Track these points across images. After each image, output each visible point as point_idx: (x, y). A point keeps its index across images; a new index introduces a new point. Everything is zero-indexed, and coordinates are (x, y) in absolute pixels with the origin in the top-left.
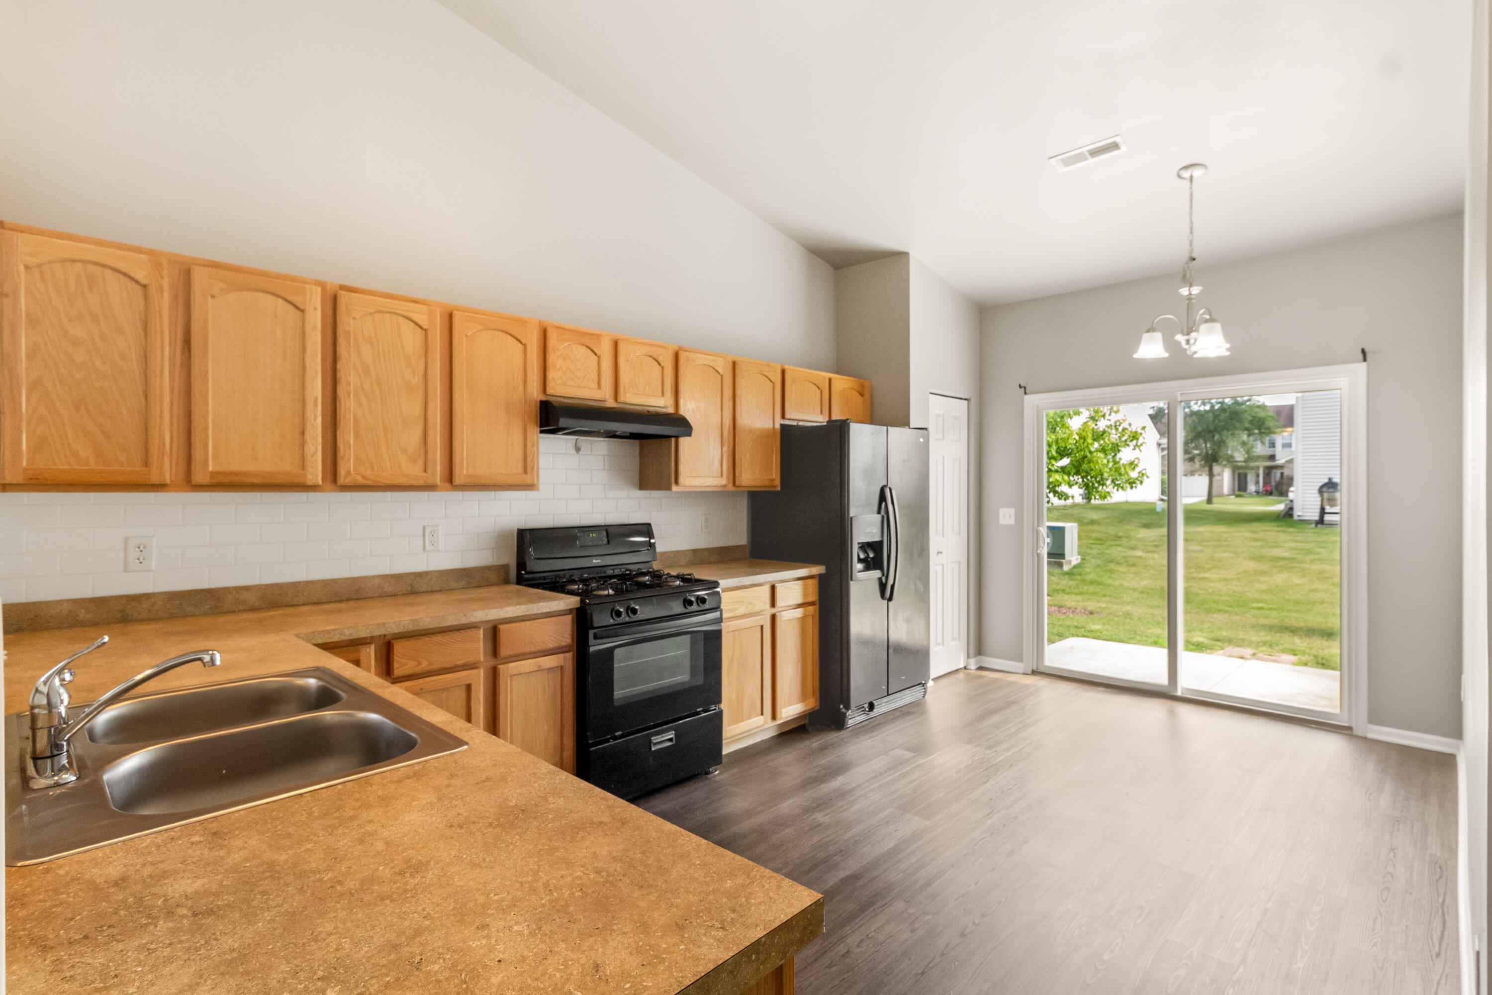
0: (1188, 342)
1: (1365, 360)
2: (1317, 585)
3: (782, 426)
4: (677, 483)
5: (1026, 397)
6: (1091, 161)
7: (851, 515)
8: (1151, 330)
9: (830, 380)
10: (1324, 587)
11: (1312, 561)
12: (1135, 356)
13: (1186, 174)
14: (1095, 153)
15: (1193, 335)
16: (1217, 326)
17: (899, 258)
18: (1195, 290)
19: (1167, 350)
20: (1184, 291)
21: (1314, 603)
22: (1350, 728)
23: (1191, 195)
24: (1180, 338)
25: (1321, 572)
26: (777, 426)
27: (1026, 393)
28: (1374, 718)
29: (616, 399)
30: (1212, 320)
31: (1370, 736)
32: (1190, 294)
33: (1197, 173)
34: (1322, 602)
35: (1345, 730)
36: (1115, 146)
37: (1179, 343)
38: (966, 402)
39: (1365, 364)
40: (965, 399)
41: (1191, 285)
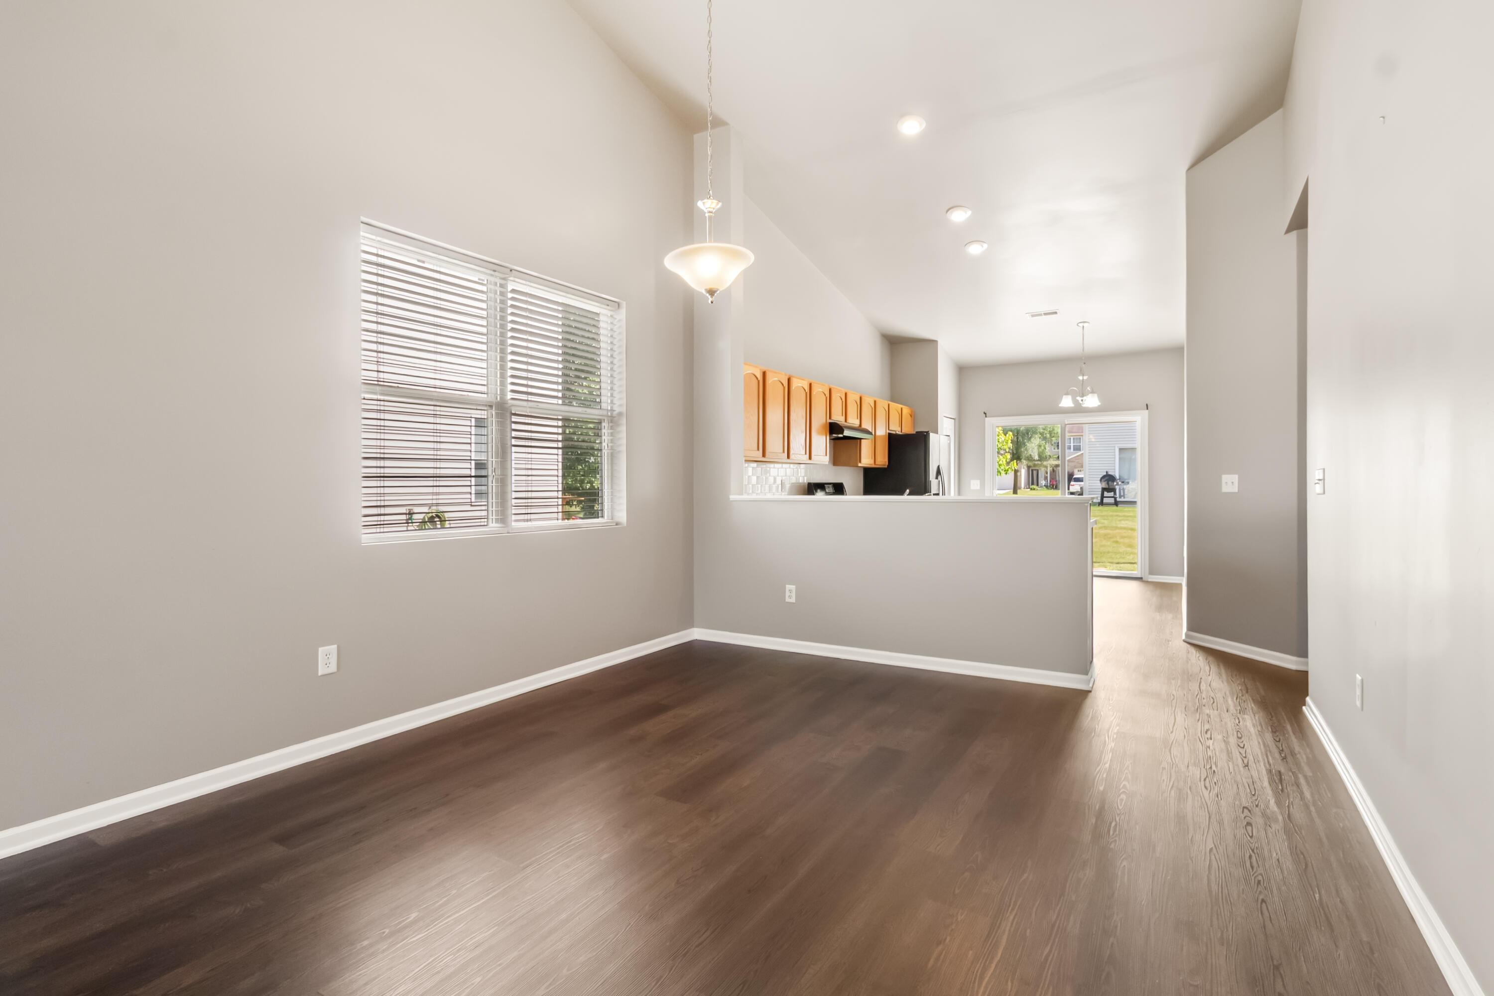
0: (1082, 400)
1: (1147, 409)
2: (1104, 542)
3: (889, 434)
4: (860, 462)
5: (986, 418)
6: (1044, 316)
7: (930, 480)
8: (1067, 394)
9: (902, 409)
10: (1109, 543)
11: (1100, 528)
12: (1060, 405)
13: (1081, 325)
14: (1045, 314)
15: (1084, 398)
16: (1096, 395)
17: (932, 343)
18: (1085, 378)
19: (1073, 403)
20: (1081, 378)
21: (1104, 553)
22: (1142, 578)
23: (1083, 334)
24: (1079, 399)
25: (1105, 535)
26: (887, 434)
27: (986, 417)
28: (1152, 573)
29: (846, 421)
30: (1093, 392)
31: (1149, 580)
32: (1083, 379)
33: (1086, 325)
34: (1108, 552)
35: (1139, 579)
36: (1056, 313)
37: (1078, 401)
38: (953, 420)
39: (1147, 411)
40: (953, 419)
41: (1083, 376)
